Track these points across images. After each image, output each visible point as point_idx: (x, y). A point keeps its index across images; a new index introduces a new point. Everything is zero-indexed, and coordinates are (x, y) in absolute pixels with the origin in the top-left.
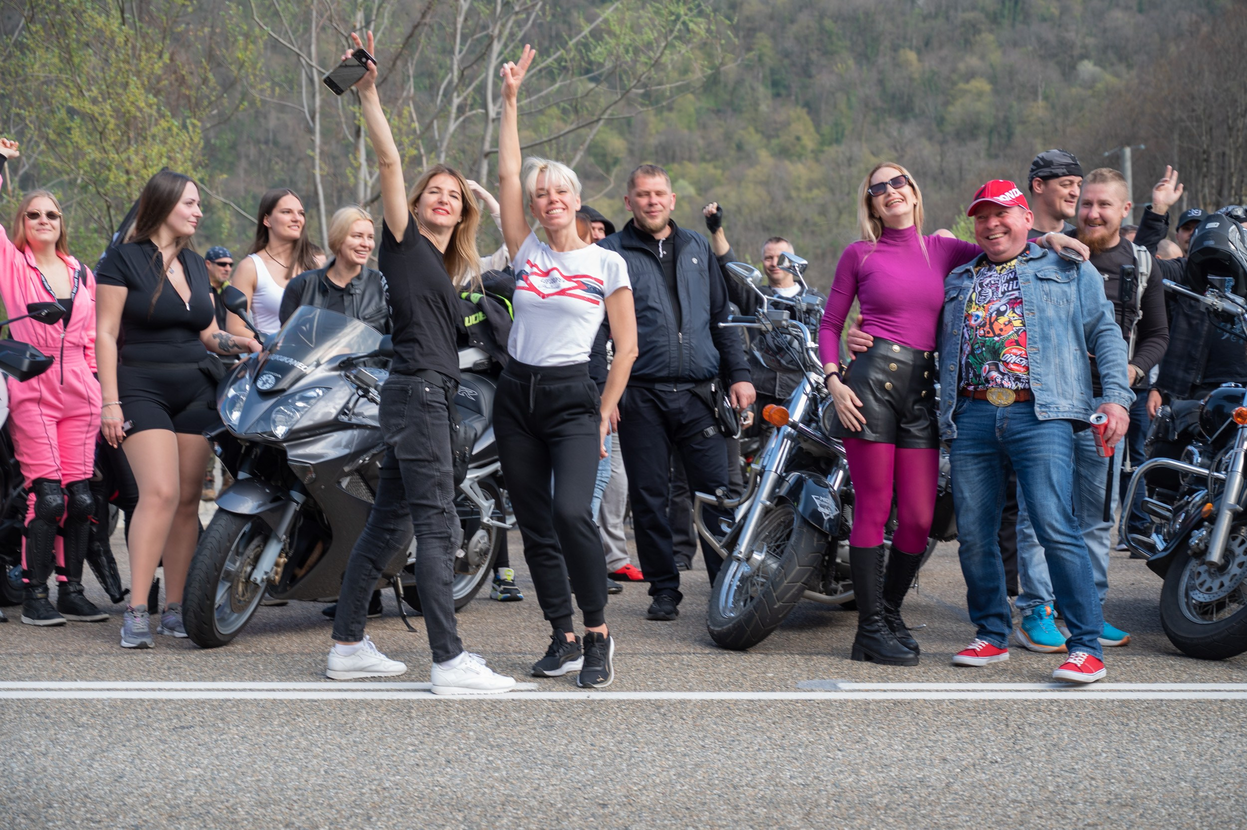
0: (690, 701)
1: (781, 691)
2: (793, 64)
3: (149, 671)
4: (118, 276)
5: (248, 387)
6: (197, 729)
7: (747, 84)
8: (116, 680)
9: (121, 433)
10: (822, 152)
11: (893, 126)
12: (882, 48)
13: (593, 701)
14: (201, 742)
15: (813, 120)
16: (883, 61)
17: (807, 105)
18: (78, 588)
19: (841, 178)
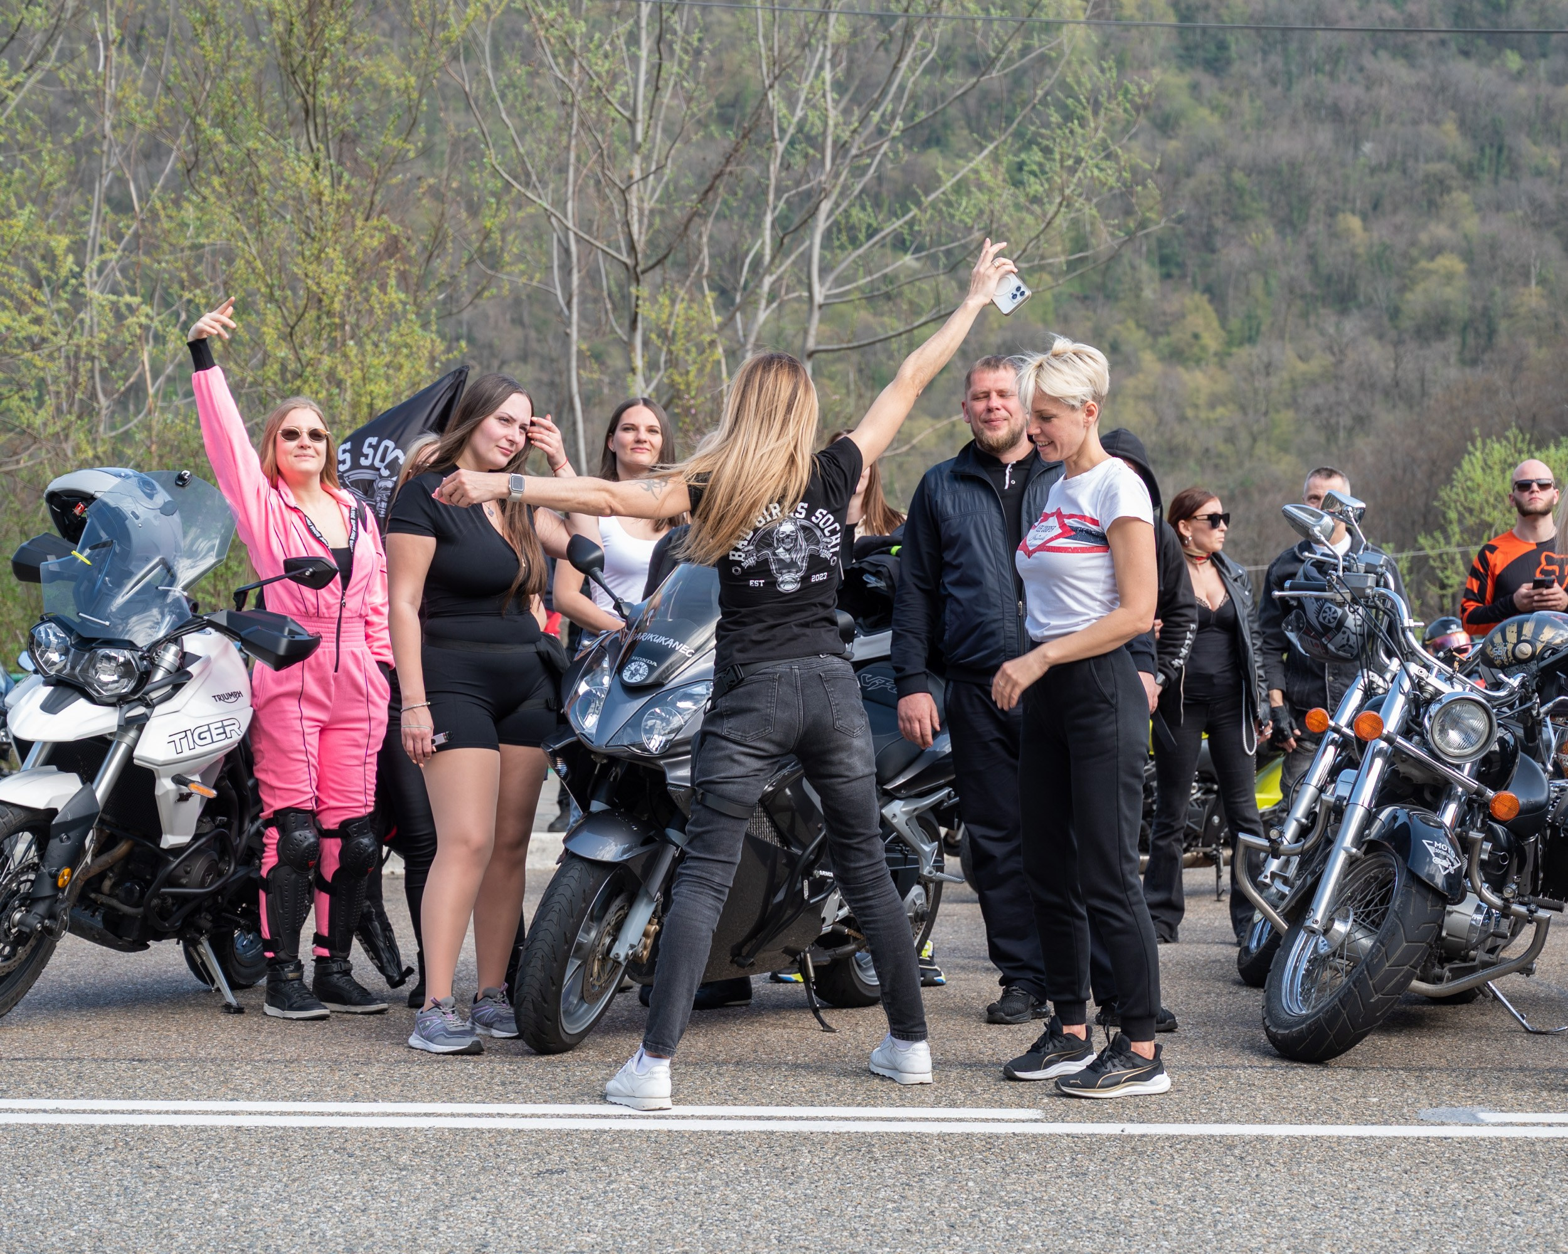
0: (1272, 1138)
1: (1398, 1123)
2: (1189, 234)
3: (475, 1088)
4: (424, 522)
5: (606, 680)
6: (572, 1173)
7: (1125, 260)
8: (432, 1101)
9: (429, 748)
10: (1230, 355)
11: (1328, 319)
12: (1313, 211)
13: (1132, 1137)
14: (585, 1195)
15: (1217, 311)
16: (1315, 229)
17: (1208, 290)
18: (344, 966)
19: (1256, 391)
